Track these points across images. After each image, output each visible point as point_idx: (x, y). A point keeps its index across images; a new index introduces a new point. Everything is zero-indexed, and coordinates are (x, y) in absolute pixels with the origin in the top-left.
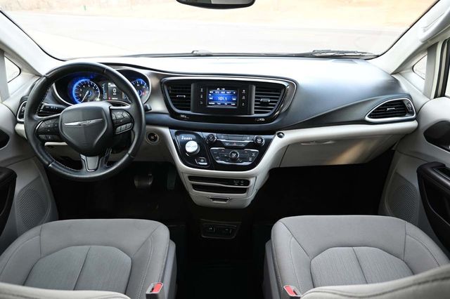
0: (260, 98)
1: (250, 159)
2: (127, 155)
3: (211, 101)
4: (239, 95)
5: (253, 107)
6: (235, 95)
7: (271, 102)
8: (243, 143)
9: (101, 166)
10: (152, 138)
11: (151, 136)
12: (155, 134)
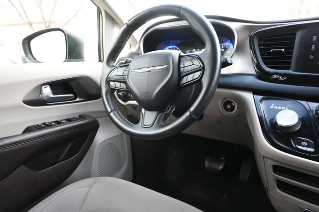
2: (188, 114)
9: (158, 122)
10: (229, 107)
11: (228, 105)
12: (233, 102)
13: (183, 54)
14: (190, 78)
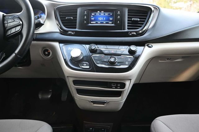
0: (131, 18)
1: (127, 63)
2: (14, 55)
3: (93, 20)
4: (115, 16)
5: (126, 24)
6: (112, 16)
7: (140, 21)
8: (120, 51)
10: (47, 53)
11: (46, 52)
12: (49, 49)
13: (5, 14)
14: (13, 31)
